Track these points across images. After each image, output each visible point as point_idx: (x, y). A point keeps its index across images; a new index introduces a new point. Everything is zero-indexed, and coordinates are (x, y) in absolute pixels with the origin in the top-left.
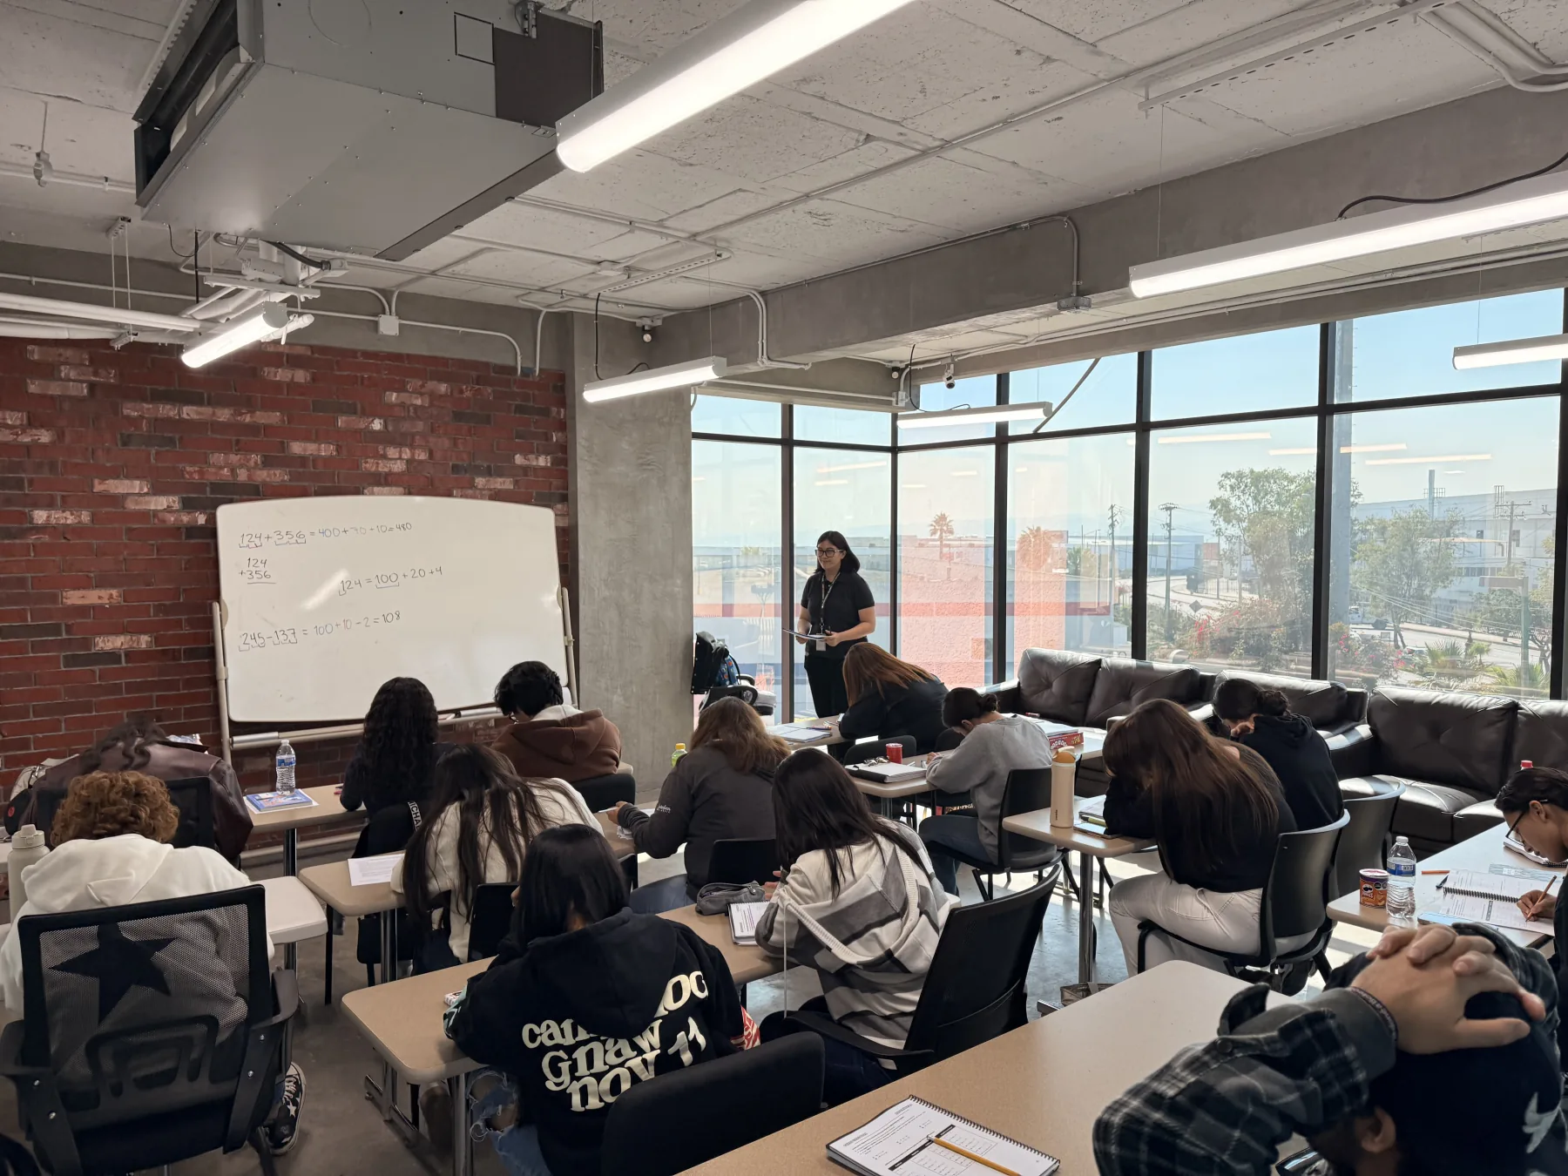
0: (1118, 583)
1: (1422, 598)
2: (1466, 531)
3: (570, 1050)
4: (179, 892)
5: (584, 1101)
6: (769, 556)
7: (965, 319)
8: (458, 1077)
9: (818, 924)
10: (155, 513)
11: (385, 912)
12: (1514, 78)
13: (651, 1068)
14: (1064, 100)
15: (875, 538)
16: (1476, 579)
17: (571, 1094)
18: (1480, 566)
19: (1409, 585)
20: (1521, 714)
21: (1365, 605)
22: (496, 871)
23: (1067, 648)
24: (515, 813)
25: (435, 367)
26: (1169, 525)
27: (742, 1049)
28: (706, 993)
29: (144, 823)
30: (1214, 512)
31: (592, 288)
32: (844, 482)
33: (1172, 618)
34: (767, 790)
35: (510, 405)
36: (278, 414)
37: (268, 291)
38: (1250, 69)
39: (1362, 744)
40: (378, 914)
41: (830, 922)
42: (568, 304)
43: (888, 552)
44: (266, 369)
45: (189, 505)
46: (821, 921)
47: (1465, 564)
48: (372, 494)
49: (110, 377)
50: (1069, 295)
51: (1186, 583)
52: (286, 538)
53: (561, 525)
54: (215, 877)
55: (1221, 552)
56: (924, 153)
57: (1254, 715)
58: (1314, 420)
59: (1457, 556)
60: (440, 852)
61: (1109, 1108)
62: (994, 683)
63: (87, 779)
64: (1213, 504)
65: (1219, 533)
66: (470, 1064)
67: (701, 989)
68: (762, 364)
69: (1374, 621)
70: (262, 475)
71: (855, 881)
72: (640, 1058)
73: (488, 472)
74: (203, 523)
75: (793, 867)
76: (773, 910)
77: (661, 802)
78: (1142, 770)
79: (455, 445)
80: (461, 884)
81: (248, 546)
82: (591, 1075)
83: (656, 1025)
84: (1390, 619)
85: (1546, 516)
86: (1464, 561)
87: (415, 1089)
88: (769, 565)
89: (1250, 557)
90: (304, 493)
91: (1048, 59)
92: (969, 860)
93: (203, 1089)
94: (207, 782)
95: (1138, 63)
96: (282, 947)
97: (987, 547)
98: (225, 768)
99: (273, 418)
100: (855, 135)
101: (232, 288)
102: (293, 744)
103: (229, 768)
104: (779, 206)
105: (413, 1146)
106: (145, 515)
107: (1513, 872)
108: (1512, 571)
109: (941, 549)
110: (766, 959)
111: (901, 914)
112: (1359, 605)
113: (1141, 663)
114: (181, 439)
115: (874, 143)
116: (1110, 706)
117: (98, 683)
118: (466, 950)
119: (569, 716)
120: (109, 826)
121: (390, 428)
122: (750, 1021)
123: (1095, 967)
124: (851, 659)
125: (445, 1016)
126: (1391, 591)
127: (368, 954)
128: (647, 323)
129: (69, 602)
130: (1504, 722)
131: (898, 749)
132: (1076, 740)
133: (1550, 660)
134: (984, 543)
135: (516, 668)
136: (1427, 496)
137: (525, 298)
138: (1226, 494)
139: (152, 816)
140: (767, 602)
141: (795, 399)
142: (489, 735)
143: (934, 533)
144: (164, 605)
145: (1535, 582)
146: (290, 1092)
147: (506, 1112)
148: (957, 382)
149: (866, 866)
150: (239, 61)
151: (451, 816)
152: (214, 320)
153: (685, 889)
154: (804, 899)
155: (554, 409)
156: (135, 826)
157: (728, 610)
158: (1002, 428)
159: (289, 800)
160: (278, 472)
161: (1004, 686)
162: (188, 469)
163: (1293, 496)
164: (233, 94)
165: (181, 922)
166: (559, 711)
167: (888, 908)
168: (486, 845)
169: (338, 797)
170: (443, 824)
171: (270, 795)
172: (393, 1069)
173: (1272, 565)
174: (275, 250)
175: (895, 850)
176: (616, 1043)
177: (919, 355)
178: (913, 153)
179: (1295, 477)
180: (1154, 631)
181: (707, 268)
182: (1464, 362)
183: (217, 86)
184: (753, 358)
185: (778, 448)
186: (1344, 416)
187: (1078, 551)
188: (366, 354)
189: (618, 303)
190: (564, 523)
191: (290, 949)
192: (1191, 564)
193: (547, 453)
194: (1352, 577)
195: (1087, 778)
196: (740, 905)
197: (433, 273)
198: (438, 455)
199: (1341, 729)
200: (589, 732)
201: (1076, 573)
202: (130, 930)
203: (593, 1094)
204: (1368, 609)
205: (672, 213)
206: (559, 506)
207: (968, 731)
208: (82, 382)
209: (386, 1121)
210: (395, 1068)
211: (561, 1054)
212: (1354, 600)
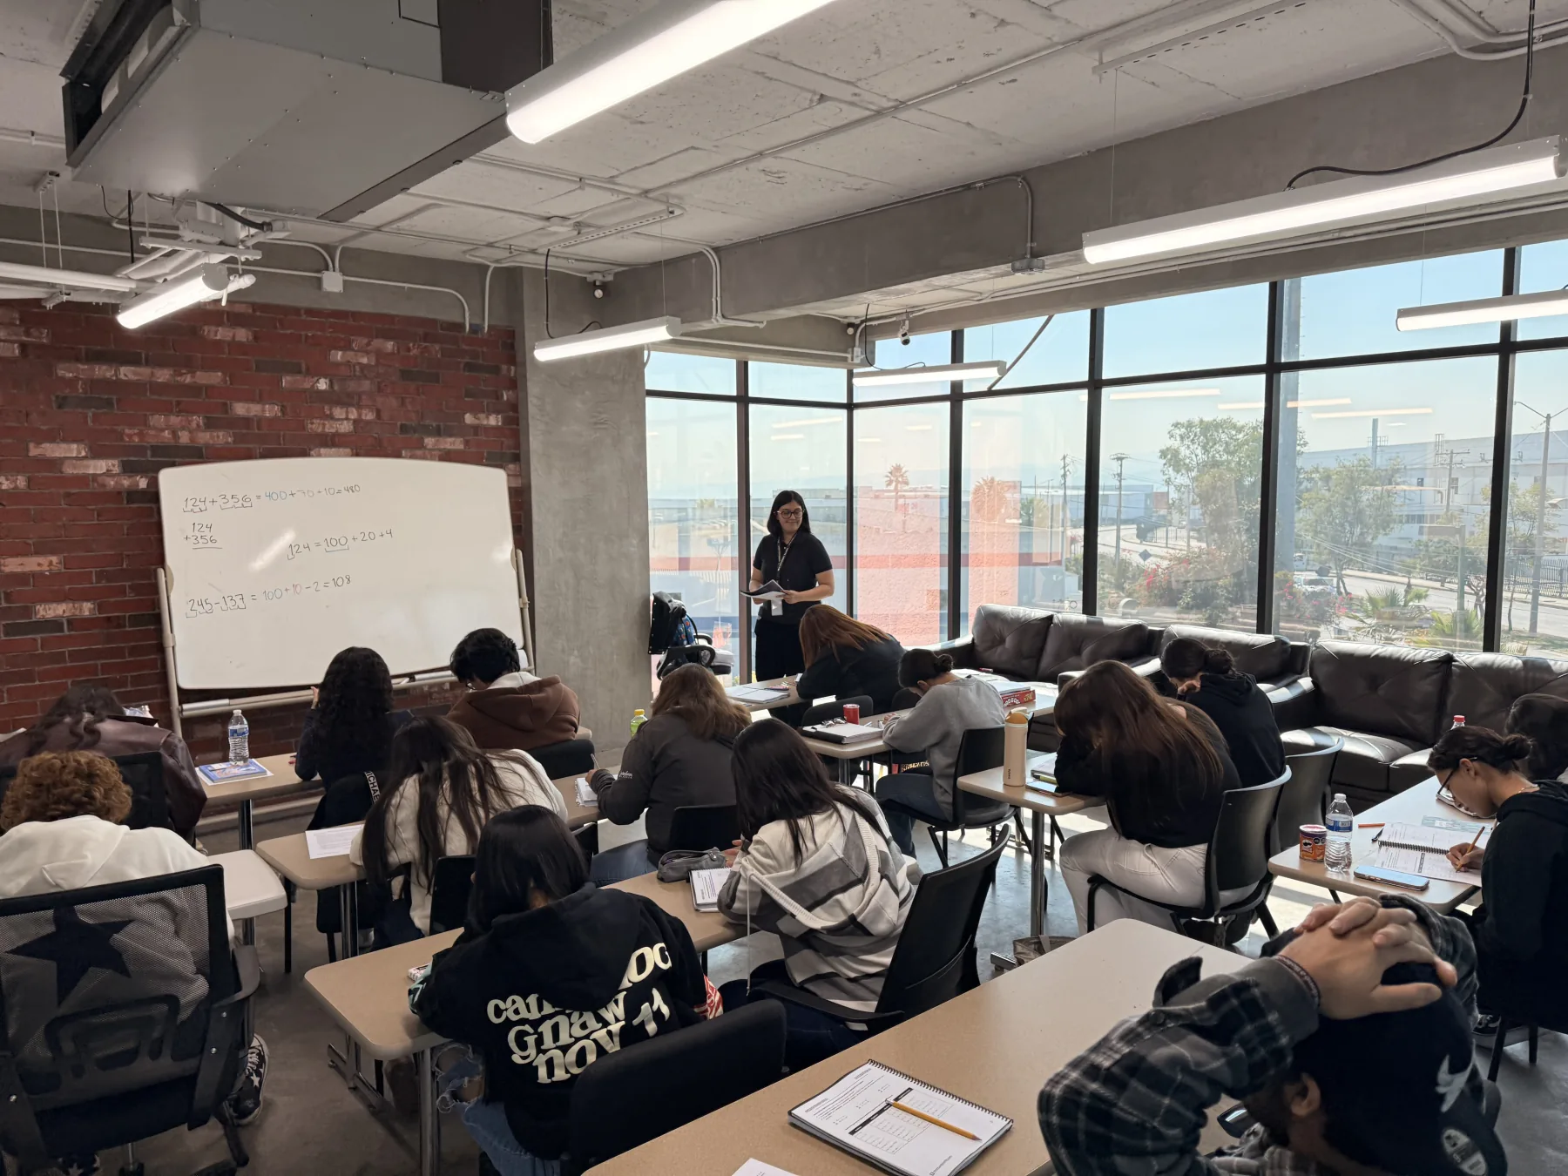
0: (1070, 532)
1: (1364, 545)
2: (1407, 479)
3: (536, 1024)
4: (136, 875)
5: (551, 1073)
6: (725, 509)
7: (920, 279)
8: (423, 1052)
9: (781, 893)
10: (95, 476)
11: (345, 885)
12: (1460, 47)
13: (617, 1039)
14: (1018, 63)
15: (830, 490)
16: (1416, 526)
17: (537, 1067)
18: (1421, 513)
19: (1352, 533)
20: (1455, 666)
21: (1309, 553)
22: (457, 843)
23: (1019, 605)
24: (475, 784)
25: (382, 325)
26: (1120, 475)
27: (705, 1018)
28: (669, 964)
29: (98, 804)
30: (1164, 461)
31: (542, 243)
32: (800, 436)
33: (1122, 567)
34: (727, 756)
35: (460, 363)
36: (220, 374)
37: (207, 252)
38: (1203, 34)
39: (1304, 696)
40: (338, 887)
41: (793, 890)
42: (518, 259)
43: (844, 503)
44: (206, 328)
45: (129, 469)
46: (784, 890)
47: (1405, 511)
48: (319, 455)
49: (44, 336)
50: (1024, 257)
51: (1135, 532)
52: (231, 502)
53: (513, 485)
54: (173, 859)
55: (1171, 502)
56: (879, 113)
57: (1200, 674)
58: (1262, 377)
59: (1397, 503)
60: (400, 824)
61: (1051, 1080)
62: (949, 639)
63: (35, 760)
64: (1163, 454)
65: (1168, 482)
66: (435, 1039)
67: (665, 960)
68: (718, 322)
69: (1317, 568)
70: (204, 437)
71: (817, 849)
72: (605, 1030)
73: (438, 432)
74: (145, 486)
75: (755, 838)
76: (735, 879)
77: (623, 769)
78: (1093, 731)
79: (403, 404)
80: (421, 858)
81: (192, 510)
82: (557, 1048)
83: (621, 997)
84: (1333, 567)
85: (1484, 464)
86: (1405, 508)
87: (379, 1064)
88: (725, 517)
89: (1198, 506)
90: (248, 455)
91: (1003, 23)
92: (925, 817)
93: (165, 1067)
94: (159, 756)
95: (1092, 28)
96: (240, 923)
97: (941, 498)
98: (176, 741)
99: (215, 378)
100: (809, 96)
101: (168, 249)
102: (246, 712)
103: (180, 741)
104: (732, 165)
105: (377, 1112)
106: (84, 480)
107: (1444, 824)
108: (1451, 518)
109: (897, 501)
110: (728, 925)
111: (862, 879)
112: (1304, 552)
113: (1092, 619)
114: (119, 401)
115: (828, 103)
116: (1063, 661)
117: (40, 651)
118: (428, 921)
119: (526, 683)
120: (62, 807)
121: (336, 388)
122: (712, 989)
123: (1047, 919)
124: (808, 621)
125: (411, 992)
126: (1335, 540)
127: (328, 921)
128: (598, 278)
129: (7, 570)
130: (1440, 674)
131: (854, 710)
132: (1026, 698)
133: (1484, 605)
134: (939, 494)
135: (472, 635)
136: (1371, 444)
137: (473, 253)
138: (1175, 443)
139: (106, 796)
140: (723, 555)
141: (751, 356)
142: (445, 698)
143: (889, 485)
144: (106, 571)
145: (1473, 529)
146: (253, 1063)
147: (473, 1085)
148: (912, 338)
149: (827, 835)
150: (173, 24)
151: (410, 788)
152: (152, 280)
153: (646, 854)
154: (766, 869)
155: (504, 367)
156: (89, 807)
157: (684, 564)
158: (956, 386)
159: (243, 771)
160: (221, 434)
161: (958, 642)
162: (127, 431)
163: (1240, 446)
164: (169, 56)
165: (139, 904)
166: (515, 678)
167: (849, 874)
168: (446, 817)
169: (292, 768)
170: (402, 797)
171: (223, 765)
172: (356, 1044)
173: (1218, 515)
174: (213, 210)
175: (854, 817)
176: (581, 1016)
177: (875, 310)
178: (867, 113)
179: (1243, 427)
180: (1104, 581)
181: (659, 224)
182: (1407, 323)
183: (150, 48)
184: (708, 316)
185: (734, 405)
186: (1291, 374)
187: (1031, 502)
188: (310, 312)
189: (568, 259)
190: (517, 483)
191: (247, 925)
192: (1141, 513)
193: (497, 412)
194: (1296, 525)
195: (1040, 733)
196: (701, 872)
197: (378, 229)
198: (385, 415)
199: (1285, 682)
200: (546, 699)
201: (1029, 523)
202: (87, 914)
203: (559, 1066)
204: (1312, 556)
205: (623, 171)
206: (511, 466)
207: (924, 692)
208: (13, 342)
209: (350, 1088)
210: (359, 1043)
211: (527, 1028)
212: (1298, 547)
